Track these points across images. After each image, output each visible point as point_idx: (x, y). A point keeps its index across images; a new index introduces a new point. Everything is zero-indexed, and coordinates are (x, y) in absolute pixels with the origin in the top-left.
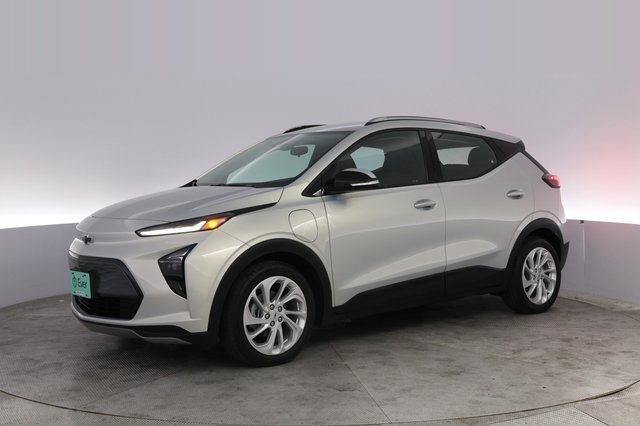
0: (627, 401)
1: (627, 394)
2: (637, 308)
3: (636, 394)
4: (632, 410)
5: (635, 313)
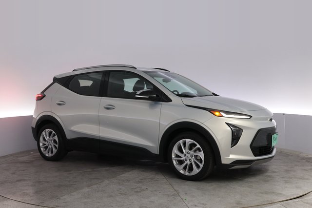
0: (306, 201)
1: (305, 198)
2: (310, 156)
3: (310, 198)
4: (308, 205)
5: (310, 158)
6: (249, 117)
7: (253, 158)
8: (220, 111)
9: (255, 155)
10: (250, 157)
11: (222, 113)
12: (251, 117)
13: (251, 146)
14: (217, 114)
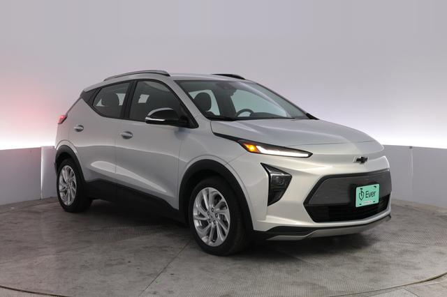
6: (307, 155)
7: (310, 224)
8: (255, 144)
9: (316, 220)
10: (306, 222)
11: (260, 148)
12: (311, 154)
13: (306, 203)
14: (252, 148)
